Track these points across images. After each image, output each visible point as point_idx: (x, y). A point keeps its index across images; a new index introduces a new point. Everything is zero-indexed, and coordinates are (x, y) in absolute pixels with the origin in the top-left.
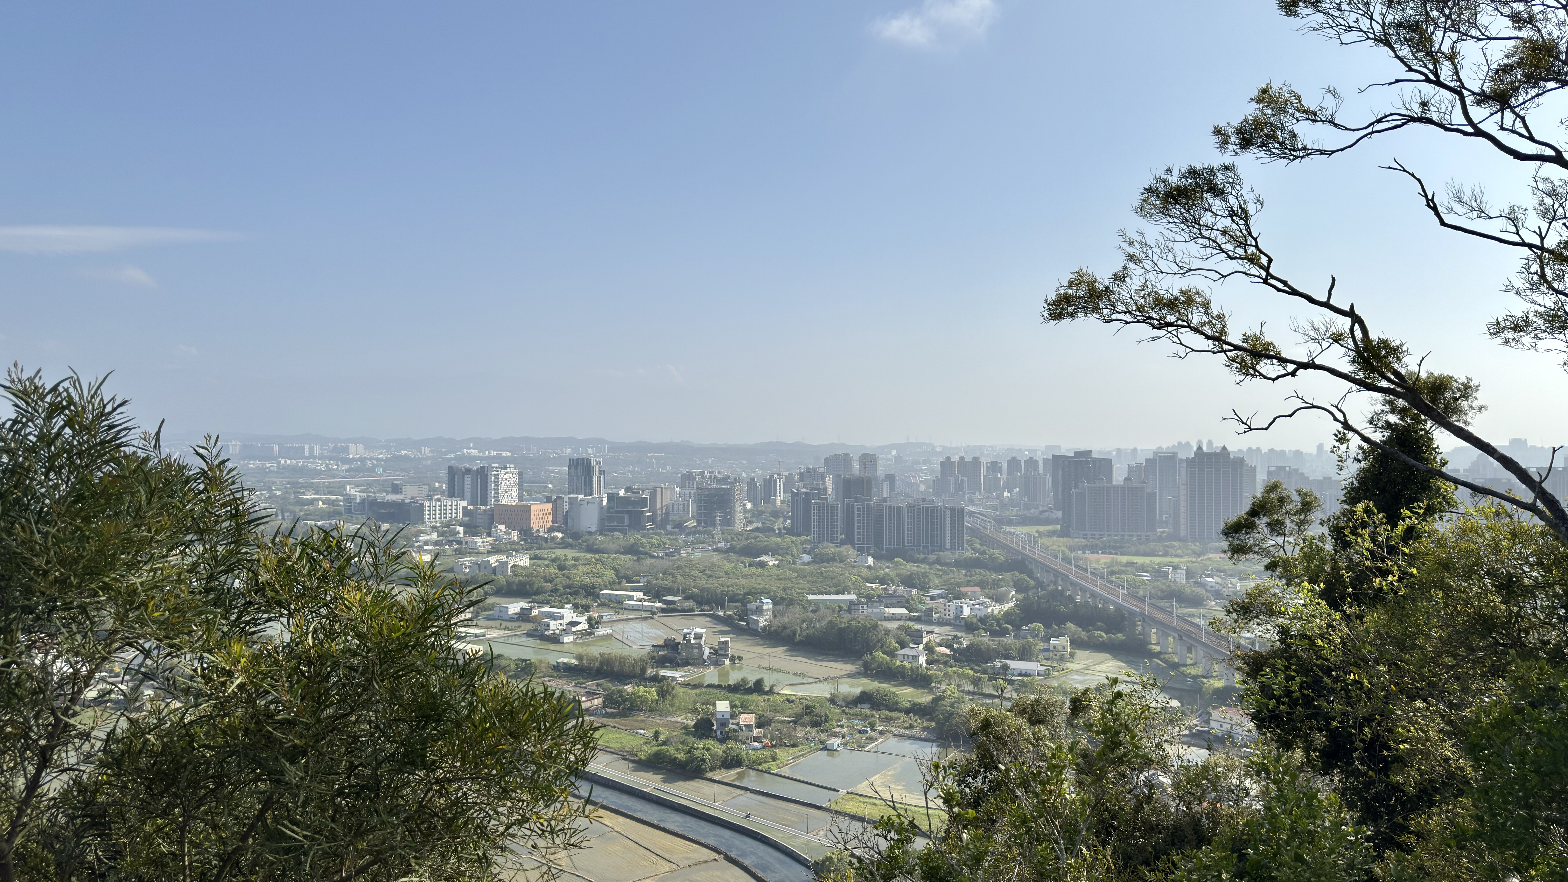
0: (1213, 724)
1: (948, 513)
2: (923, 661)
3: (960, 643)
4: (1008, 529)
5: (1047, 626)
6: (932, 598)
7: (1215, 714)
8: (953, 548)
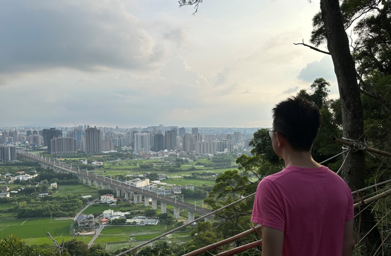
0: (101, 200)
1: (9, 148)
2: (8, 196)
3: (21, 189)
4: (30, 153)
5: (49, 180)
6: (7, 176)
7: (102, 197)
8: (12, 159)
